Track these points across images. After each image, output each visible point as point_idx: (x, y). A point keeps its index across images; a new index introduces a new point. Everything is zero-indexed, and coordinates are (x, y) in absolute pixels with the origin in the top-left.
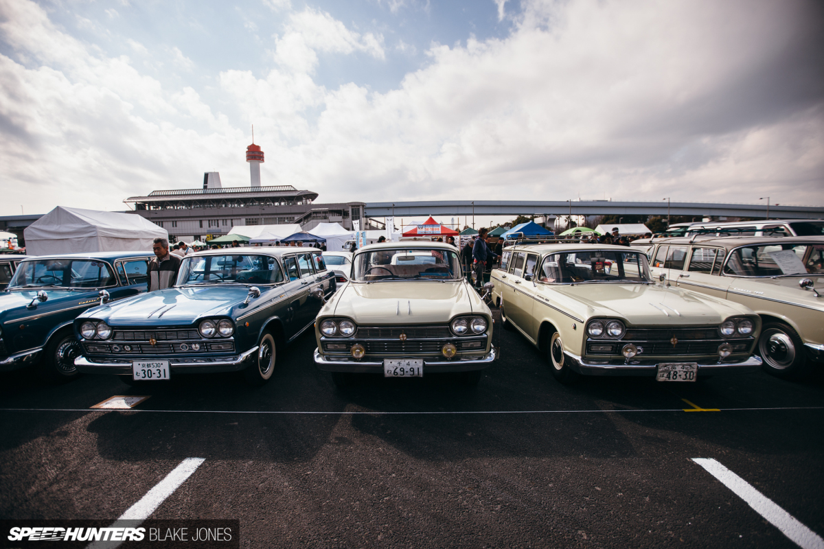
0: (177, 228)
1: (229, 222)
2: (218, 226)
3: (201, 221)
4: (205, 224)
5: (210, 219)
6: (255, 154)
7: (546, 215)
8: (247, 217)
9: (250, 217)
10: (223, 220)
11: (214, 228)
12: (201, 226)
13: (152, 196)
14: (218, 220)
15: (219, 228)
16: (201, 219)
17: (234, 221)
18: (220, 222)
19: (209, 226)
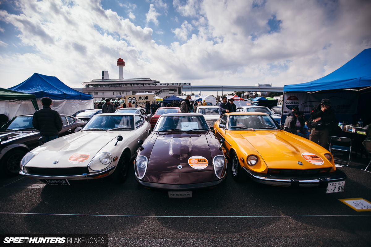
0: (98, 95)
1: (125, 93)
2: (120, 94)
3: (113, 92)
4: (115, 93)
5: (117, 91)
6: (121, 63)
7: (249, 92)
8: (132, 91)
9: (133, 91)
10: (123, 92)
11: (119, 95)
12: (114, 94)
13: (92, 82)
14: (120, 92)
15: (121, 95)
16: (114, 91)
17: (127, 92)
18: (122, 93)
19: (117, 94)
